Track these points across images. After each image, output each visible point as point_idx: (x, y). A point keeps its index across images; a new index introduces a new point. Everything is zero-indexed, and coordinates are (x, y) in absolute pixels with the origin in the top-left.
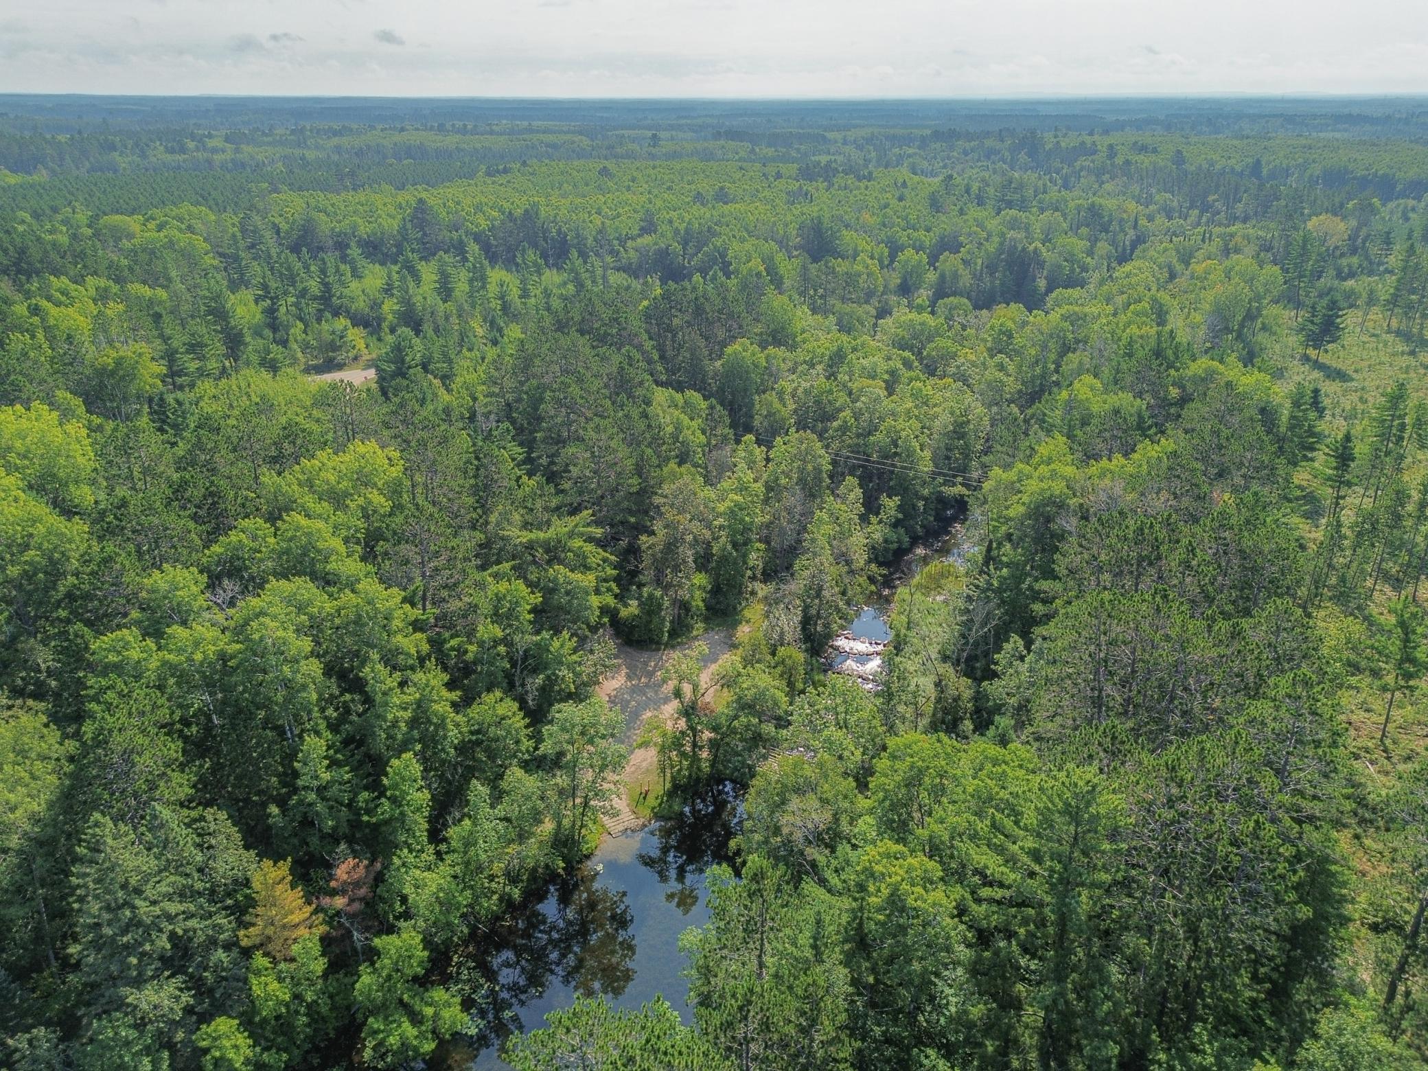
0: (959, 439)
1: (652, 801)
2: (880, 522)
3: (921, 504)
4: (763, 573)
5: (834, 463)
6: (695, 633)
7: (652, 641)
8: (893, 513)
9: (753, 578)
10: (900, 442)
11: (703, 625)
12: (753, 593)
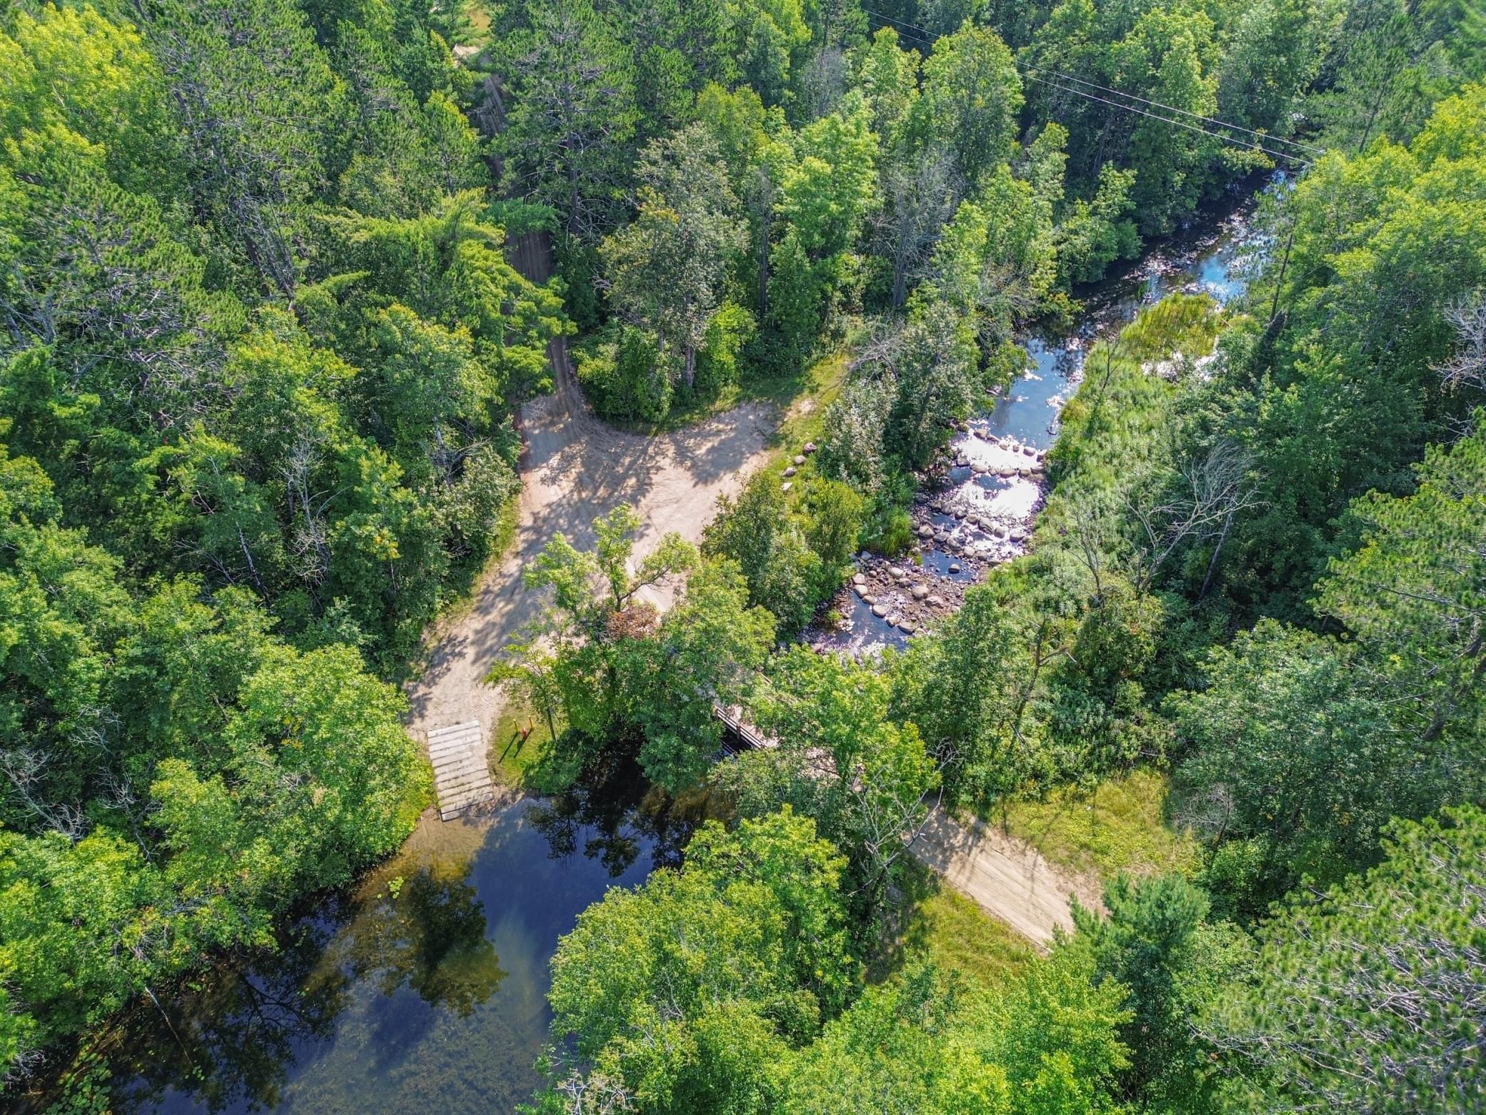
0: (1278, 54)
1: (531, 754)
2: (1094, 213)
3: (1178, 178)
4: (864, 298)
5: (1031, 92)
6: (718, 405)
7: (637, 416)
8: (1119, 198)
9: (847, 307)
10: (1166, 57)
11: (736, 389)
12: (838, 335)
